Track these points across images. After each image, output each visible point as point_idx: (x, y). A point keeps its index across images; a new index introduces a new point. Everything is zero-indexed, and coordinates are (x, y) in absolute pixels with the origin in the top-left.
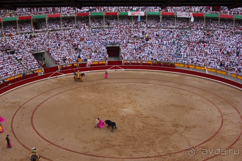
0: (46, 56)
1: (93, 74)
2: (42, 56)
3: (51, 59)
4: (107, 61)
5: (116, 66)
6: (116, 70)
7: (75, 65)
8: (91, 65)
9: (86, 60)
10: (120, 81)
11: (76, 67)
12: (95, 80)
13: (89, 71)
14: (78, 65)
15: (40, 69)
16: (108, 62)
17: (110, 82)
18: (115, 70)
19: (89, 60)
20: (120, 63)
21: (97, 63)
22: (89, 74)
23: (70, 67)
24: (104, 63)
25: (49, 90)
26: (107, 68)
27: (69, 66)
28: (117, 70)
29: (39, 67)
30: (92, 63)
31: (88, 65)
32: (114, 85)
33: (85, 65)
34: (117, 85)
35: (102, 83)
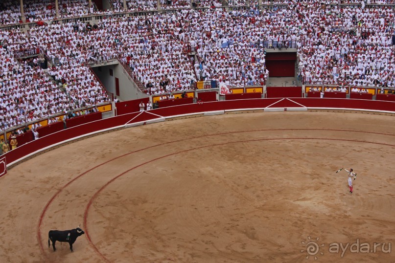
0: (121, 72)
1: (230, 118)
2: (111, 74)
3: (132, 80)
4: (265, 87)
5: (287, 98)
6: (285, 110)
7: (190, 95)
8: (228, 97)
9: (214, 84)
10: (294, 134)
11: (191, 100)
12: (234, 131)
13: (223, 111)
14: (197, 96)
15: (106, 103)
16: (268, 89)
17: (270, 137)
18: (284, 108)
19: (222, 85)
20: (296, 92)
21: (241, 91)
22: (221, 117)
23: (177, 101)
24: (258, 91)
25: (127, 153)
26: (264, 104)
27: (174, 97)
28: (287, 108)
29: (104, 99)
30: (228, 92)
31: (220, 95)
32: (281, 144)
33: (212, 95)
34: (287, 143)
35: (251, 139)
